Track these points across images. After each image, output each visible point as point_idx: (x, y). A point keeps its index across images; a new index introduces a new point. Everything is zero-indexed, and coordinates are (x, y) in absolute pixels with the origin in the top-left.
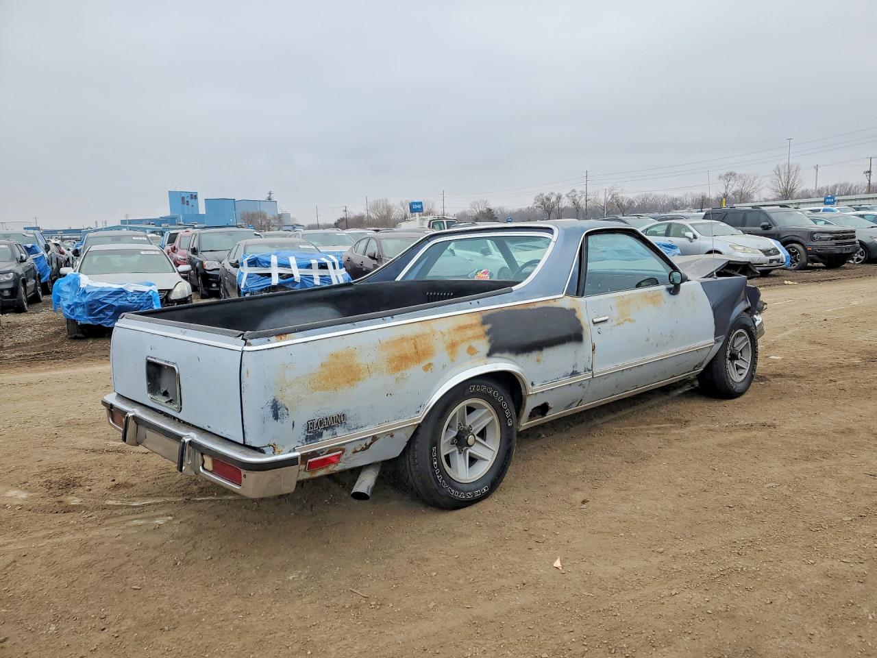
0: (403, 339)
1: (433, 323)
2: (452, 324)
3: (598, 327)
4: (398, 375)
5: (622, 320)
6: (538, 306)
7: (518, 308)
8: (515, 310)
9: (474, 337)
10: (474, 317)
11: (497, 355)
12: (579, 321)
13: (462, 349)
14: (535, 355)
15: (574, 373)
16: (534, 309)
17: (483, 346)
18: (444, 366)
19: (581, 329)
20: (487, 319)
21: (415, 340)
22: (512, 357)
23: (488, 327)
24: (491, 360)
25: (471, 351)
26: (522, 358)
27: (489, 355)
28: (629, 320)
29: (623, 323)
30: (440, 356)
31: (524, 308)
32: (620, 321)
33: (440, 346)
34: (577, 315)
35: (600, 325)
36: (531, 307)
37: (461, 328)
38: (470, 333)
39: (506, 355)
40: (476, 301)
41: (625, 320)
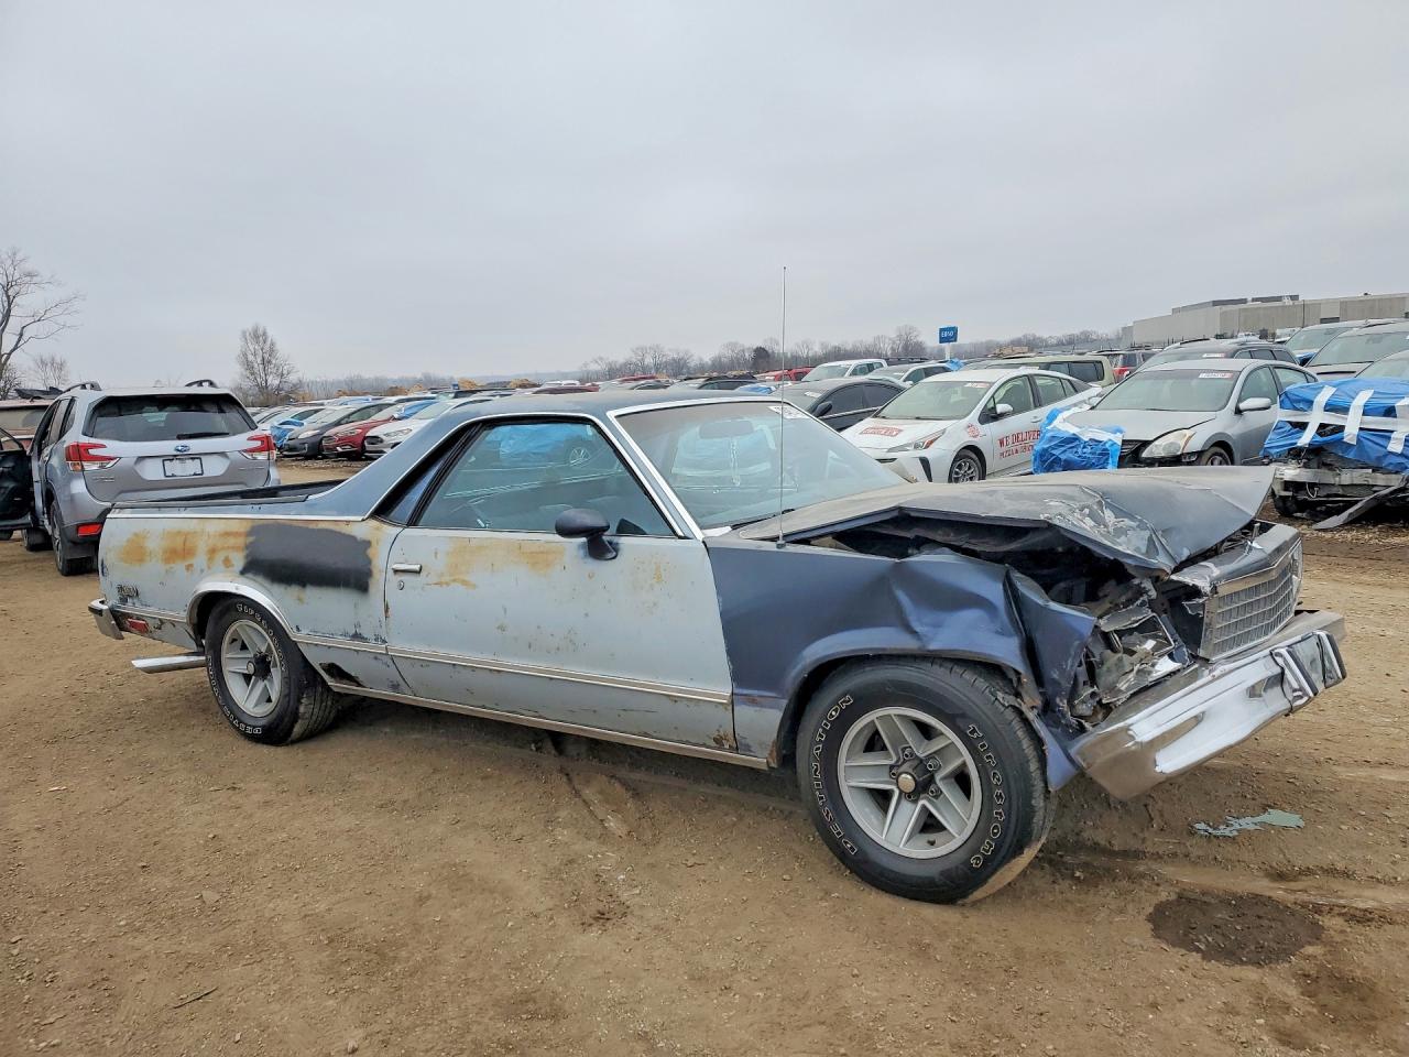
0: (179, 533)
1: (208, 523)
2: (221, 527)
3: (400, 579)
4: (168, 567)
5: (447, 578)
6: (322, 526)
7: (295, 523)
8: (291, 526)
9: (233, 548)
10: (245, 523)
11: (250, 575)
12: (369, 562)
13: (220, 557)
14: (294, 591)
15: (356, 636)
16: (313, 530)
17: (239, 561)
18: (202, 571)
19: (369, 574)
20: (257, 530)
21: (186, 536)
22: (267, 584)
23: (251, 539)
24: (242, 579)
25: (227, 562)
26: (278, 589)
27: (243, 572)
28: (465, 583)
29: (447, 584)
30: (200, 560)
31: (301, 525)
32: (443, 580)
33: (202, 547)
34: (370, 552)
35: (405, 578)
36: (312, 526)
37: (227, 534)
38: (232, 541)
39: (260, 579)
40: (258, 506)
41: (454, 581)
